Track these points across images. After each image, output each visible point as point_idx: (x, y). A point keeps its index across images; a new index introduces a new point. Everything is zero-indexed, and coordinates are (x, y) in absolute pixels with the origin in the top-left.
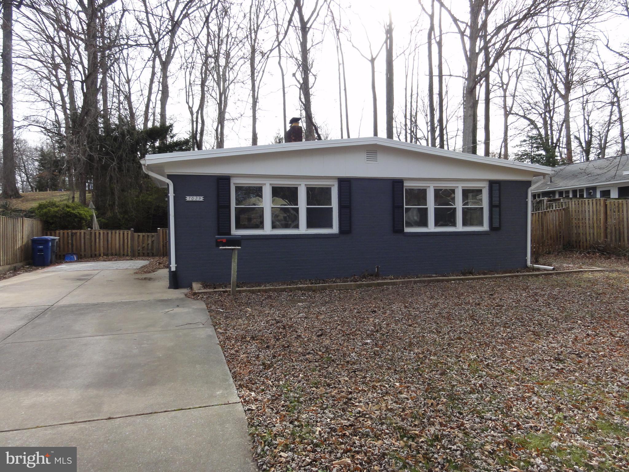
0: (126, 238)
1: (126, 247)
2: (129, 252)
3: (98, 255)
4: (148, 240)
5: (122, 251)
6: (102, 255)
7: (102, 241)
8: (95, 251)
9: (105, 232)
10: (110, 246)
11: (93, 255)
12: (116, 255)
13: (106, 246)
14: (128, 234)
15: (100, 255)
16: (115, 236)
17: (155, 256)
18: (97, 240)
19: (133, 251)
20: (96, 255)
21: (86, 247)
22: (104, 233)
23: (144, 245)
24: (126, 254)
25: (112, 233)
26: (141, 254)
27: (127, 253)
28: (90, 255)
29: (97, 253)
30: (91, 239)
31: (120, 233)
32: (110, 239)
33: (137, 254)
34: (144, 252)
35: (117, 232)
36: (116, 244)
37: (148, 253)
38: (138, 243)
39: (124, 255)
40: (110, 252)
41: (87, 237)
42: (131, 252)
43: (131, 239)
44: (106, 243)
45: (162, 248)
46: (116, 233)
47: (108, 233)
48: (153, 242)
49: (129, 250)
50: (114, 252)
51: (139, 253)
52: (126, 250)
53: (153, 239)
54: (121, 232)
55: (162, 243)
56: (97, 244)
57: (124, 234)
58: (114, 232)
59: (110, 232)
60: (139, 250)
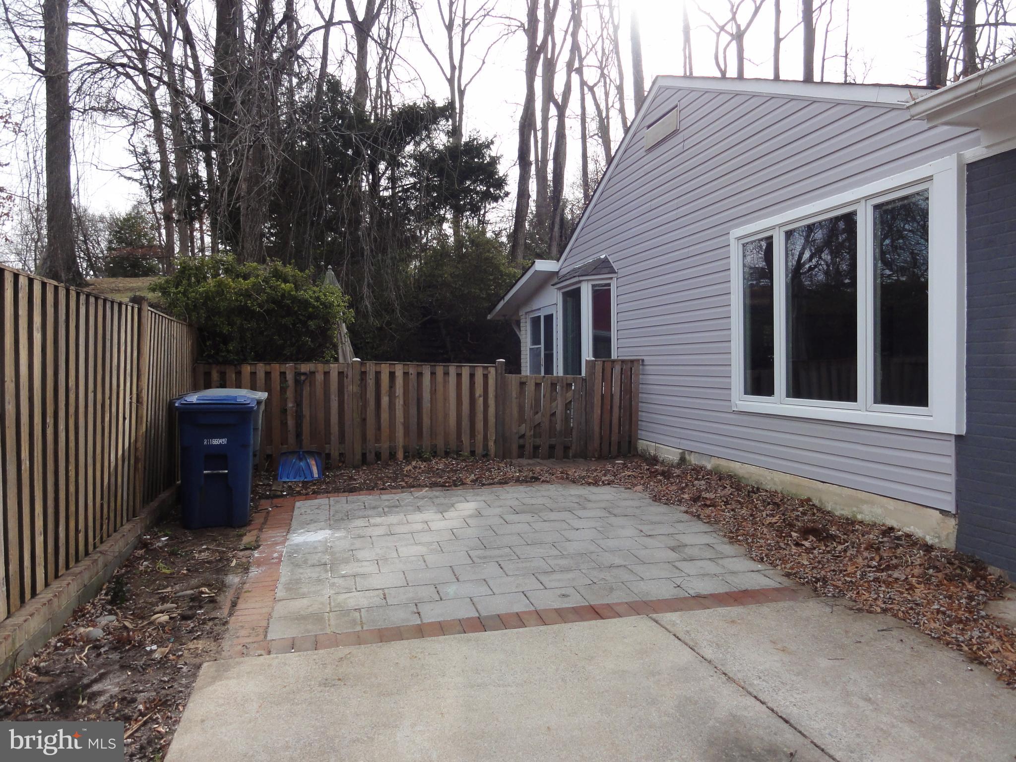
0: (479, 391)
1: (480, 425)
2: (491, 444)
3: (385, 455)
4: (553, 399)
5: (466, 439)
6: (400, 455)
7: (399, 403)
8: (378, 440)
9: (412, 371)
10: (426, 421)
11: (371, 457)
12: (447, 454)
13: (414, 420)
14: (486, 377)
15: (392, 456)
16: (446, 382)
17: (575, 456)
18: (385, 400)
19: (502, 438)
20: (378, 456)
21: (348, 423)
22: (406, 374)
23: (538, 417)
24: (479, 450)
25: (433, 374)
26: (529, 449)
27: (486, 446)
28: (358, 457)
29: (385, 446)
30: (363, 395)
31: (459, 375)
32: (426, 396)
33: (515, 448)
34: (538, 441)
35: (452, 370)
36: (446, 416)
37: (552, 447)
38: (521, 408)
39: (473, 453)
40: (426, 442)
41: (351, 388)
42: (495, 442)
43: (496, 397)
44: (413, 411)
45: (597, 429)
46: (446, 374)
47: (420, 375)
48: (567, 406)
49: (492, 437)
50: (440, 443)
51: (522, 447)
52: (480, 437)
53: (570, 395)
54: (466, 372)
55: (597, 411)
56: (385, 416)
57: (472, 376)
58: (440, 370)
59: (426, 371)
60: (522, 436)
